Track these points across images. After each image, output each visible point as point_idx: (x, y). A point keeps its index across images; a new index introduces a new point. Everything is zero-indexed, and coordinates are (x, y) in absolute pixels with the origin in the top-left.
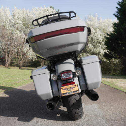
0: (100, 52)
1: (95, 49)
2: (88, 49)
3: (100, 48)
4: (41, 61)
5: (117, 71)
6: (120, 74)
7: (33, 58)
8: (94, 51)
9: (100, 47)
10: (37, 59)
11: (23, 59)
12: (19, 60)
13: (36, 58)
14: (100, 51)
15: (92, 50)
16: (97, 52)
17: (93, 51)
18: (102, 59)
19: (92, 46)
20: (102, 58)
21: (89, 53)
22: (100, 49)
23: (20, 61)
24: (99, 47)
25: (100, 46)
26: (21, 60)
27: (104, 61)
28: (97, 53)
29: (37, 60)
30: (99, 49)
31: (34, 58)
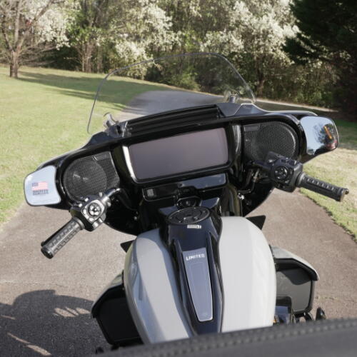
0: (270, 31)
1: (255, 20)
2: (233, 20)
3: (271, 18)
4: (81, 49)
5: (314, 91)
6: (324, 102)
7: (55, 38)
8: (250, 27)
9: (271, 15)
10: (70, 42)
11: (20, 45)
12: (8, 48)
13: (66, 39)
14: (271, 28)
15: (246, 23)
16: (261, 29)
17: (247, 26)
18: (275, 54)
19: (247, 10)
20: (274, 51)
21: (234, 32)
22: (270, 23)
23: (10, 51)
24: (269, 14)
25: (270, 12)
26: (16, 47)
27: (278, 58)
28: (262, 32)
29: (67, 44)
30: (268, 22)
31: (58, 40)
